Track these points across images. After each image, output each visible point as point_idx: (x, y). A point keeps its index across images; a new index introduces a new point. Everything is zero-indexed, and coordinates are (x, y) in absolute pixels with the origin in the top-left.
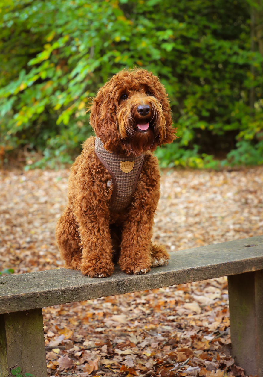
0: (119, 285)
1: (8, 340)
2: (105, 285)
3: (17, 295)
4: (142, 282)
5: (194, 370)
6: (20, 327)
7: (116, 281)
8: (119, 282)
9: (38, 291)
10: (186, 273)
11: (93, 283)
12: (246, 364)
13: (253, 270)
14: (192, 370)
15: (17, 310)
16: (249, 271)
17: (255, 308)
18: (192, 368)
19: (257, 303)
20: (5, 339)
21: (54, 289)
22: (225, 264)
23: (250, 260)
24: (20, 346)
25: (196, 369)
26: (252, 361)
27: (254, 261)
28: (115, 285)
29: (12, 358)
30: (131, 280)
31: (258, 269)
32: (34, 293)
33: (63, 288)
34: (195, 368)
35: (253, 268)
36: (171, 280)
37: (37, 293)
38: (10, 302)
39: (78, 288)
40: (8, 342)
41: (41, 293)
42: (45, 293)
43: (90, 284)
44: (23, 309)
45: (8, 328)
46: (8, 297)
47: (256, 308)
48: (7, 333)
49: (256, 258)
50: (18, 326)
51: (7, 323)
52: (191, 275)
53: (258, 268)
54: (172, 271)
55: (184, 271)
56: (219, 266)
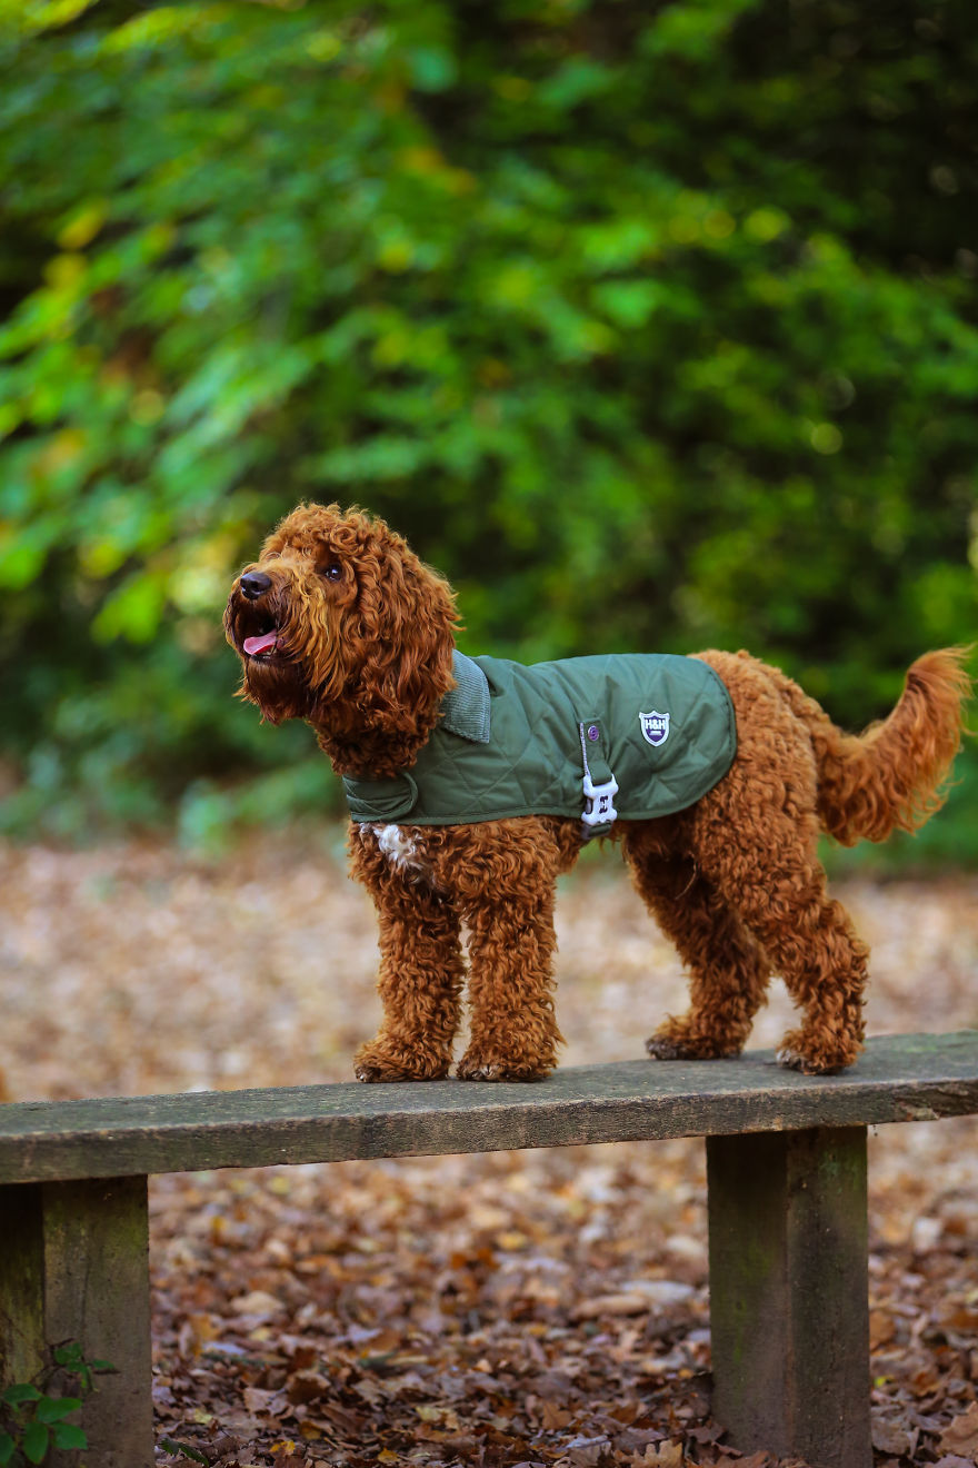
0: (371, 1130)
1: (48, 1268)
2: (329, 1126)
3: (86, 1131)
4: (437, 1128)
5: (593, 1445)
6: (83, 1233)
7: (361, 1118)
8: (369, 1122)
9: (145, 1128)
10: (565, 1116)
11: (296, 1118)
12: (756, 1436)
13: (777, 1127)
14: (584, 1447)
15: (84, 1174)
16: (764, 1127)
17: (786, 1256)
18: (587, 1441)
19: (791, 1242)
20: (42, 1264)
21: (188, 1125)
22: (687, 1100)
23: (766, 1094)
24: (82, 1287)
25: (597, 1443)
26: (773, 1428)
27: (780, 1099)
28: (360, 1128)
29: (57, 1322)
30: (403, 1120)
31: (790, 1126)
32: (133, 1132)
33: (212, 1124)
34: (594, 1440)
35: (777, 1120)
36: (522, 1131)
37: (142, 1131)
38: (66, 1151)
39: (253, 1128)
40: (48, 1274)
41: (151, 1133)
42: (161, 1133)
43: (290, 1119)
44: (103, 1173)
45: (52, 1233)
46: (62, 1135)
47: (790, 1255)
48: (49, 1248)
49: (786, 1092)
50: (79, 1231)
51: (48, 1217)
52: (580, 1122)
53: (790, 1121)
54: (524, 1104)
55: (560, 1109)
56: (670, 1104)
